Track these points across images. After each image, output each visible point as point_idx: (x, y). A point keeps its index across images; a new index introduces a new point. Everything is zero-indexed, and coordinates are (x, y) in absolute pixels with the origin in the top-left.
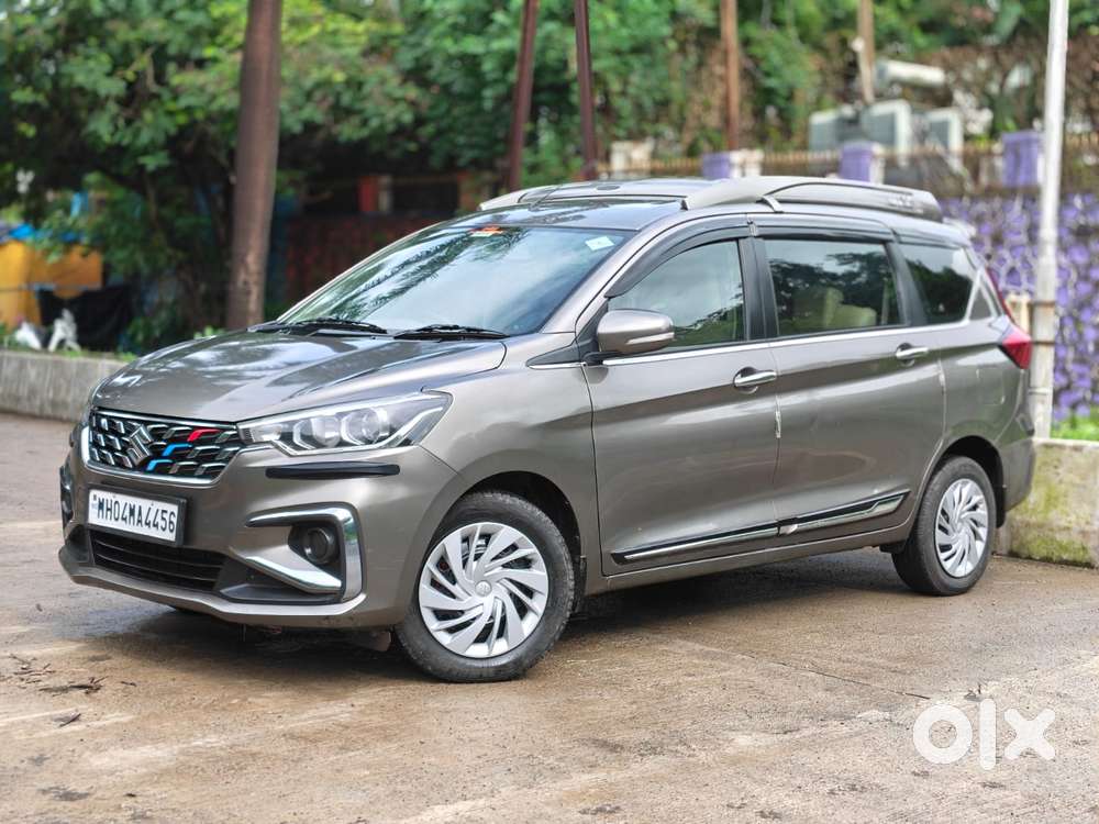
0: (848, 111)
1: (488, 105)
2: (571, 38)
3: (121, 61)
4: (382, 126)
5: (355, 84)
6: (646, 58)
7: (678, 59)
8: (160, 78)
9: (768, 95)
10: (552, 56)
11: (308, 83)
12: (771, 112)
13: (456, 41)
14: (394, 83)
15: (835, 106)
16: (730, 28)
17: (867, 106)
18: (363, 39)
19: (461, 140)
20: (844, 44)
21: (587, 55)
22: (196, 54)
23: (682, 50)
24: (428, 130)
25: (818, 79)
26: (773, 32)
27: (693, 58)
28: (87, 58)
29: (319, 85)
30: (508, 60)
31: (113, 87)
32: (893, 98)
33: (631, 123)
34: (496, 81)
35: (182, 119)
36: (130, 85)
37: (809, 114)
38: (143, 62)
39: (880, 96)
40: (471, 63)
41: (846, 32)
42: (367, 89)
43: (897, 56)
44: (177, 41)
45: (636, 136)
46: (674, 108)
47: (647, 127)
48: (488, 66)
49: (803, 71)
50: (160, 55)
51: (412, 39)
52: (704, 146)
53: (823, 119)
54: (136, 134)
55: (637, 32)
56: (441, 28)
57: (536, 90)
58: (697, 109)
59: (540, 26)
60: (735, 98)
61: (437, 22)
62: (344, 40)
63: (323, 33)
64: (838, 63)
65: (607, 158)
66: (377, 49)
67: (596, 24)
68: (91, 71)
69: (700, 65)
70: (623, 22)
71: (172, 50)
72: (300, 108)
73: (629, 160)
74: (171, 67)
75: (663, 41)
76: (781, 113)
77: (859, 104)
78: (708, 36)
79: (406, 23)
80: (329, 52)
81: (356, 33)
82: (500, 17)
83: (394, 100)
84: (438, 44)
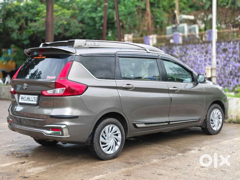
0: (174, 26)
1: (97, 27)
2: (115, 13)
3: (18, 21)
4: (75, 33)
5: (69, 24)
6: (131, 16)
7: (138, 16)
8: (27, 24)
9: (157, 23)
10: (111, 16)
11: (59, 24)
12: (158, 26)
13: (90, 14)
14: (77, 24)
15: (172, 24)
16: (148, 9)
17: (178, 25)
18: (70, 14)
20: (173, 11)
21: (118, 16)
22: (34, 19)
23: (138, 13)
24: (85, 33)
25: (168, 19)
26: (158, 10)
27: (141, 15)
28: (11, 21)
29: (61, 25)
30: (101, 18)
31: (16, 27)
32: (184, 23)
33: (128, 30)
34: (99, 23)
35: (32, 33)
36: (20, 26)
37: (166, 26)
38: (23, 21)
39: (181, 22)
40: (93, 19)
41: (173, 8)
42: (71, 25)
43: (184, 13)
44: (30, 16)
45: (129, 33)
46: (137, 27)
47: (132, 31)
48: (97, 19)
49: (164, 17)
50: (27, 20)
51: (81, 14)
52: (144, 34)
53: (169, 28)
54: (22, 36)
55: (129, 11)
56: (86, 11)
57: (108, 24)
58: (142, 26)
59: (108, 10)
60: (150, 24)
61: (85, 10)
62: (66, 14)
63: (61, 14)
64: (172, 15)
65: (123, 38)
66: (73, 16)
67: (120, 9)
68: (12, 24)
69: (143, 17)
70: (125, 9)
71: (29, 18)
72: (57, 30)
73: (128, 38)
75: (134, 12)
76: (160, 27)
77: (176, 24)
78: (144, 10)
79: (79, 10)
80: (63, 17)
81: (68, 13)
82: (99, 9)
83: (77, 27)
84: (86, 15)
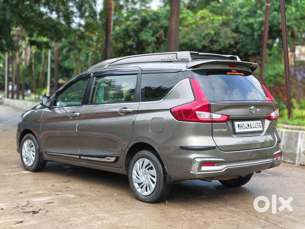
1: (256, 37)
2: (280, 16)
3: (155, 32)
4: (225, 45)
5: (217, 34)
8: (166, 35)
10: (275, 22)
11: (203, 35)
13: (247, 19)
14: (229, 33)
18: (221, 21)
19: (249, 47)
24: (239, 46)
28: (146, 32)
29: (206, 35)
30: (262, 24)
31: (153, 39)
34: (258, 30)
36: (158, 38)
38: (162, 32)
40: (250, 26)
42: (221, 35)
48: (256, 26)
50: (166, 30)
51: (235, 20)
55: (303, 13)
59: (272, 13)
61: (241, 14)
62: (215, 22)
63: (210, 21)
65: (294, 50)
66: (225, 24)
67: (288, 12)
68: (147, 35)
70: (297, 10)
72: (201, 42)
73: (301, 51)
79: (234, 15)
80: (210, 25)
81: (219, 19)
82: (259, 12)
83: (228, 38)
84: (242, 21)
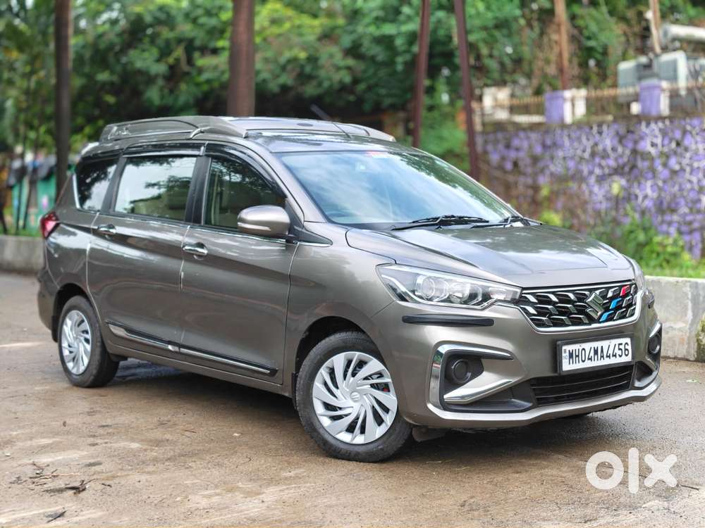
0: (643, 60)
1: (399, 68)
2: (453, 22)
3: (164, 53)
4: (331, 86)
5: (313, 60)
6: (505, 31)
7: (527, 32)
8: (190, 61)
9: (590, 52)
10: (441, 33)
11: (283, 60)
12: (592, 63)
13: (378, 27)
14: (339, 59)
15: (635, 57)
16: (561, 9)
17: (657, 56)
18: (318, 31)
19: (383, 91)
20: (640, 15)
21: (465, 32)
22: (213, 44)
23: (530, 25)
24: (361, 87)
25: (623, 39)
26: (593, 11)
27: (537, 30)
28: (144, 51)
29: (289, 61)
30: (412, 38)
31: (161, 68)
32: (675, 50)
33: (496, 75)
34: (404, 52)
35: (205, 88)
36: (172, 67)
37: (617, 63)
38: (179, 52)
39: (665, 49)
40: (386, 41)
41: (642, 8)
42: (321, 63)
43: (676, 22)
44: (199, 36)
45: (501, 83)
46: (525, 66)
47: (508, 78)
48: (399, 42)
49: (612, 34)
50: (190, 47)
51: (350, 28)
52: (547, 88)
53: (626, 66)
54: (176, 98)
55: (498, 14)
56: (367, 20)
57: (431, 56)
58: (540, 63)
59: (432, 14)
60: (566, 55)
61: (364, 15)
62: (305, 30)
63: (293, 27)
64: (637, 29)
65: (480, 99)
66: (327, 36)
67: (470, 11)
68: (145, 59)
69: (542, 34)
70: (488, 8)
71: (198, 43)
72: (278, 76)
73: (495, 99)
74: (196, 55)
75: (516, 19)
76: (598, 64)
77: (651, 55)
78: (547, 15)
79: (346, 17)
80: (295, 39)
81: (313, 26)
82: (406, 10)
83: (338, 68)
84: (367, 29)
